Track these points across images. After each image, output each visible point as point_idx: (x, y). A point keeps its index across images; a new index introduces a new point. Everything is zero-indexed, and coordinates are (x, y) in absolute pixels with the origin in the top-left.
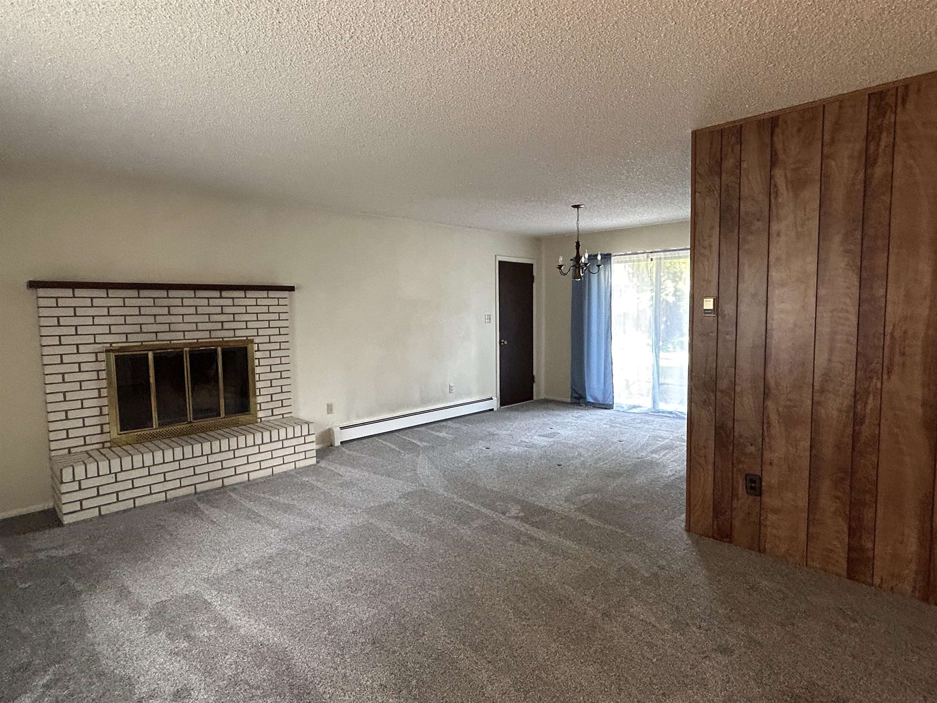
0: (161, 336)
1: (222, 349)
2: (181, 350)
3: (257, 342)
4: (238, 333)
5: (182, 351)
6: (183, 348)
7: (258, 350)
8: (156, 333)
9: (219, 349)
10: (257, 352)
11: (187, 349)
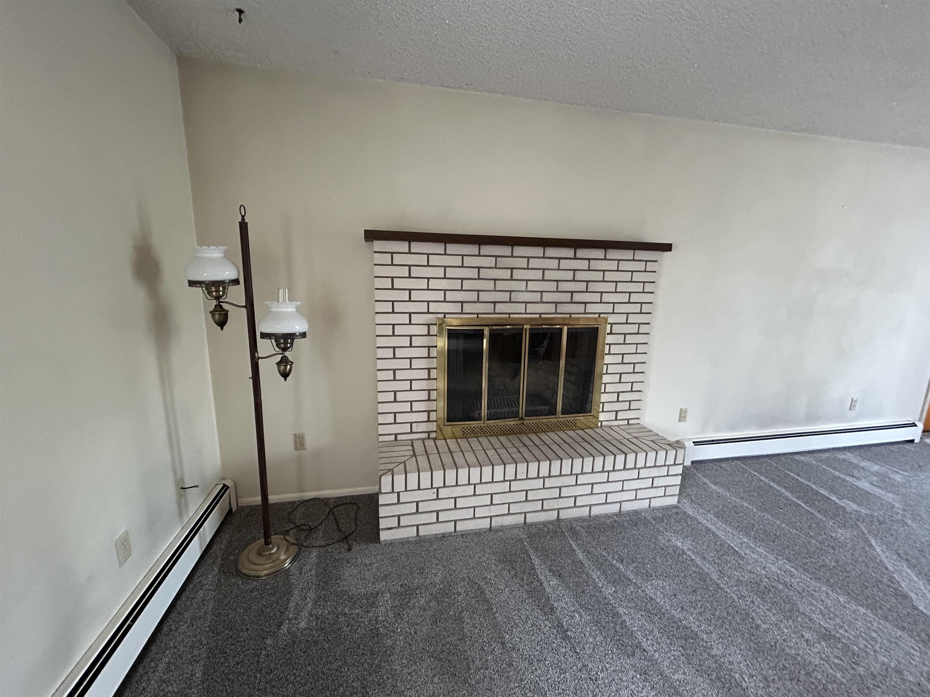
0: (500, 308)
1: (568, 329)
2: (521, 327)
3: (610, 322)
4: (591, 308)
5: (522, 329)
6: (523, 325)
7: (611, 333)
8: (494, 303)
9: (566, 328)
10: (609, 336)
11: (527, 327)
